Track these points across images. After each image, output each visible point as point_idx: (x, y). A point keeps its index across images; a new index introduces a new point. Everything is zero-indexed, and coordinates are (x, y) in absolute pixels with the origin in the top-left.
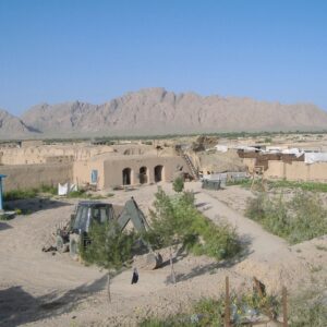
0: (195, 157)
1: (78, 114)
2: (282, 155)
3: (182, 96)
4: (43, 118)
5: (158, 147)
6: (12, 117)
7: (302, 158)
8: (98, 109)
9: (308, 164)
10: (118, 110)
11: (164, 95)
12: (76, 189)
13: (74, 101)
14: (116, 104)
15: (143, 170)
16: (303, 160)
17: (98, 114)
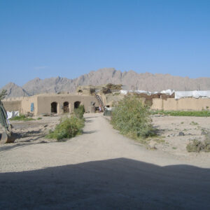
0: (103, 97)
1: (60, 85)
2: (161, 94)
3: (126, 73)
4: (37, 88)
5: (80, 91)
6: (18, 87)
7: (173, 96)
8: (72, 81)
9: (177, 100)
10: (85, 82)
11: (114, 73)
12: (18, 115)
13: (57, 77)
14: (83, 78)
15: (66, 104)
16: (174, 97)
17: (72, 85)
